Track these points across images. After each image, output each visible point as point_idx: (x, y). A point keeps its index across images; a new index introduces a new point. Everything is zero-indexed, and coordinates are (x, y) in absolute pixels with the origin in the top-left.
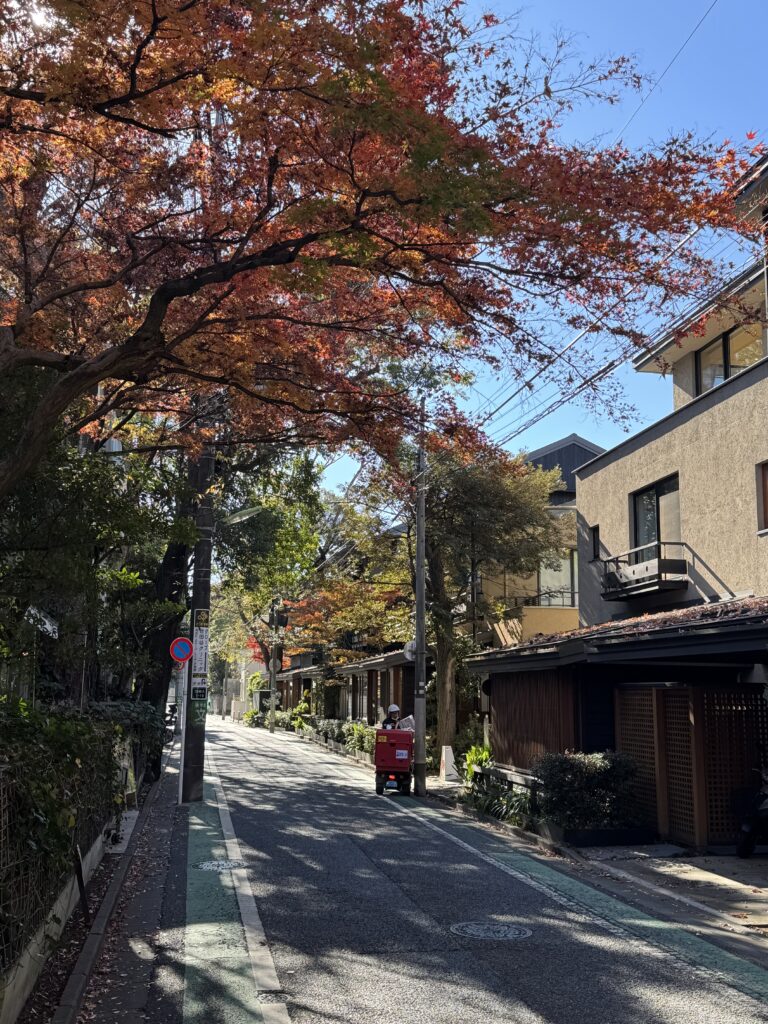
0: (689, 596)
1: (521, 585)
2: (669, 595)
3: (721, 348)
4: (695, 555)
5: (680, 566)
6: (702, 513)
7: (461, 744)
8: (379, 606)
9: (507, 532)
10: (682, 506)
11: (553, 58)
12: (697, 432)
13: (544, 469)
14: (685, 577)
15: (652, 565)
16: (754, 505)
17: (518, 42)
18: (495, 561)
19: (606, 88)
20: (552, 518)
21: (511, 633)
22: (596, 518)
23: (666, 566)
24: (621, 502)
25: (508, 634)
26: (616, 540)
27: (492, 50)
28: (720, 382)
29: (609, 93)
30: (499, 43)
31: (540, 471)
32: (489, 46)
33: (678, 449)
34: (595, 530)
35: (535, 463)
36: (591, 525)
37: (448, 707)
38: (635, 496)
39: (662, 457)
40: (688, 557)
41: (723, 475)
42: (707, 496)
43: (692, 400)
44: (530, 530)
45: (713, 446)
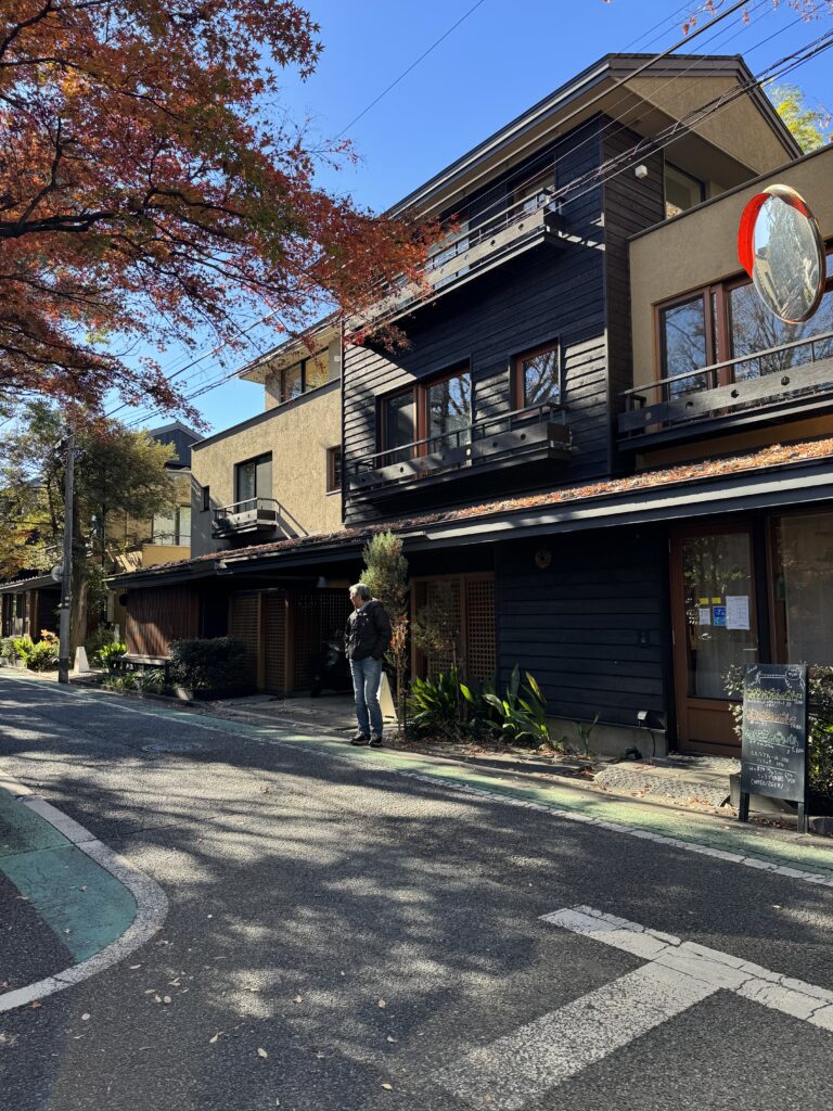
0: (277, 535)
1: (141, 528)
2: (264, 534)
3: (300, 370)
4: (280, 506)
5: (271, 515)
6: (289, 481)
7: (91, 646)
8: (21, 541)
9: (135, 488)
10: (274, 474)
11: (302, 127)
12: (286, 424)
13: (162, 444)
14: (275, 523)
15: (254, 513)
16: (325, 475)
17: (277, 109)
18: (123, 510)
19: (335, 157)
20: (170, 479)
21: (131, 562)
22: (207, 481)
23: (263, 514)
24: (228, 470)
25: (128, 563)
26: (223, 495)
27: (257, 110)
28: (300, 394)
29: (336, 161)
30: (264, 107)
31: (159, 444)
32: (256, 106)
33: (273, 435)
34: (206, 489)
35: (156, 438)
36: (204, 485)
37: (80, 618)
38: (239, 466)
39: (260, 440)
40: (276, 508)
41: (305, 455)
42: (292, 468)
43: (278, 405)
44: (152, 487)
45: (298, 435)
